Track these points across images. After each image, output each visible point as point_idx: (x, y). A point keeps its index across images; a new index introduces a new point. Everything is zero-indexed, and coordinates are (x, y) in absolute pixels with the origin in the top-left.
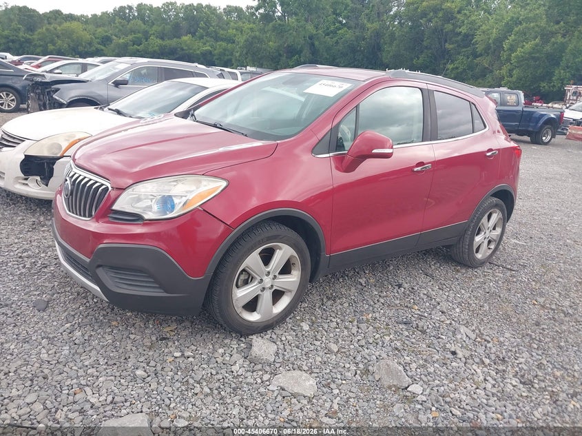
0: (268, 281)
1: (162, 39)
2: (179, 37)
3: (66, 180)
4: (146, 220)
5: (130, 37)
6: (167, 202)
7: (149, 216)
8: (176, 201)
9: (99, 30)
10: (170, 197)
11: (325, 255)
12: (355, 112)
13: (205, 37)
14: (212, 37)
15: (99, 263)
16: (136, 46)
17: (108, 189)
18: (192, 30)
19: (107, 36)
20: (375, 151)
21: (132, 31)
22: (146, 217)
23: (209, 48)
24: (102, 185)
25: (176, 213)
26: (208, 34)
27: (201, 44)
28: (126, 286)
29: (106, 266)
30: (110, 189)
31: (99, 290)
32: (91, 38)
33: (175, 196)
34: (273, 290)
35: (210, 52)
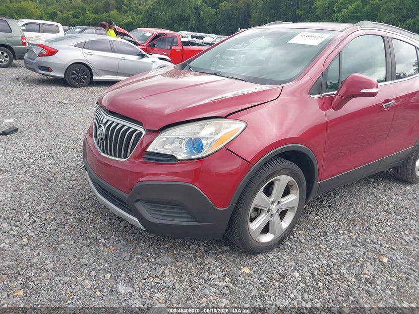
0: (274, 208)
1: (96, 13)
2: (107, 12)
3: (100, 126)
4: (179, 160)
5: (71, 12)
6: (195, 144)
7: (181, 156)
8: (204, 142)
9: (49, 8)
10: (199, 139)
11: (317, 183)
12: (338, 57)
13: (128, 12)
14: (134, 11)
15: (138, 198)
16: (75, 19)
17: (142, 134)
18: (119, 6)
19: (54, 12)
20: (363, 91)
21: (74, 8)
22: (179, 157)
23: (131, 20)
24: (136, 130)
25: (204, 153)
26: (131, 9)
27: (125, 17)
28: (161, 217)
29: (143, 200)
30: (144, 133)
31: (137, 220)
32: (42, 14)
33: (203, 138)
34: (280, 212)
35: (132, 23)
